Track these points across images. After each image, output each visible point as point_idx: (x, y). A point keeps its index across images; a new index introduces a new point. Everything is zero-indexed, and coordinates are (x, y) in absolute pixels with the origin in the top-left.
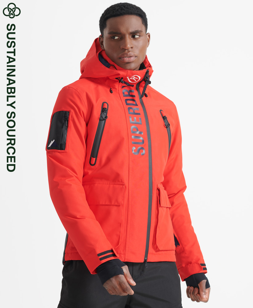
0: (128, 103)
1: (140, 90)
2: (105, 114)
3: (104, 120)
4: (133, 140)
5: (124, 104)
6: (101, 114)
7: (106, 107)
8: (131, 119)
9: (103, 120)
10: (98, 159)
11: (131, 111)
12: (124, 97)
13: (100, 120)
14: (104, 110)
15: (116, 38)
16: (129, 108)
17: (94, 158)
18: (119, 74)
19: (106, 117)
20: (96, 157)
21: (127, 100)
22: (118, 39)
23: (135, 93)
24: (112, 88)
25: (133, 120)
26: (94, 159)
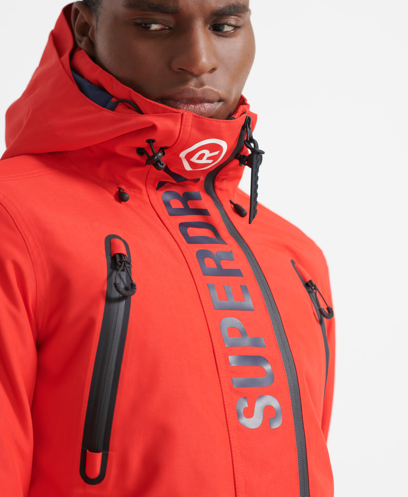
0: (190, 235)
1: (218, 192)
2: (124, 275)
3: (124, 297)
4: (234, 372)
5: (178, 241)
6: (110, 276)
7: (123, 251)
8: (214, 294)
9: (119, 300)
10: (114, 455)
11: (210, 263)
12: (173, 218)
13: (109, 300)
14: (117, 262)
15: (154, 27)
16: (202, 255)
17: (98, 452)
18: (153, 127)
19: (131, 287)
20: (106, 448)
21: (184, 226)
22: (161, 30)
23: (206, 202)
24: (123, 187)
25: (223, 296)
26: (99, 456)
